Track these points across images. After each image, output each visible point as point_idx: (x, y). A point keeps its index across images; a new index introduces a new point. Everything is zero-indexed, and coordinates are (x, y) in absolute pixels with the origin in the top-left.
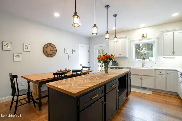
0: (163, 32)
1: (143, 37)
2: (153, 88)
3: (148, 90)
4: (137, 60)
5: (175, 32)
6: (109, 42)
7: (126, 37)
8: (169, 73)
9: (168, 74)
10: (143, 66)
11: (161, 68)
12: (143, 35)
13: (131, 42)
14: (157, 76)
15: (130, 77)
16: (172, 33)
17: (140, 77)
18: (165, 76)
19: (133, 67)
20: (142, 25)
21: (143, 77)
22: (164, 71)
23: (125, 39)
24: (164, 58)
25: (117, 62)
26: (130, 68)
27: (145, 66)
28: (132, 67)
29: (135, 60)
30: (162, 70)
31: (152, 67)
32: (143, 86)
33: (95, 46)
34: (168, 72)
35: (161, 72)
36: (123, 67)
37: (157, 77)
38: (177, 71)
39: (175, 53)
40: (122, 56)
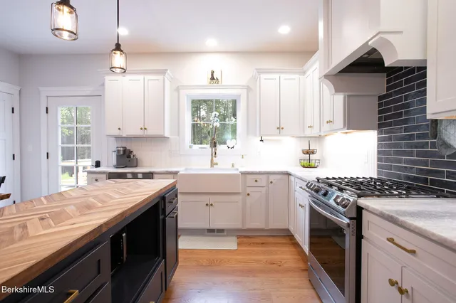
0: (260, 72)
1: (212, 78)
2: (239, 226)
3: (227, 235)
4: (196, 147)
5: (283, 76)
6: (103, 85)
7: (163, 72)
8: (274, 182)
9: (270, 185)
10: (213, 164)
11: (257, 170)
12: (213, 73)
13: (178, 89)
14: (248, 190)
15: (175, 208)
16: (276, 76)
17: (206, 199)
18: (265, 188)
19: (186, 169)
20: (211, 43)
21: (213, 199)
22: (264, 177)
23: (160, 77)
24: (262, 140)
25: (134, 153)
26: (176, 173)
27: (217, 164)
28: (182, 170)
29: (190, 147)
30: (260, 173)
31: (236, 166)
32: (212, 227)
33: (45, 91)
34: (272, 178)
35: (256, 181)
36: (152, 170)
37: (248, 194)
38: (288, 174)
39: (282, 128)
40: (150, 132)
